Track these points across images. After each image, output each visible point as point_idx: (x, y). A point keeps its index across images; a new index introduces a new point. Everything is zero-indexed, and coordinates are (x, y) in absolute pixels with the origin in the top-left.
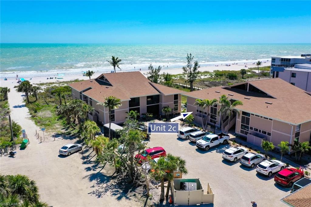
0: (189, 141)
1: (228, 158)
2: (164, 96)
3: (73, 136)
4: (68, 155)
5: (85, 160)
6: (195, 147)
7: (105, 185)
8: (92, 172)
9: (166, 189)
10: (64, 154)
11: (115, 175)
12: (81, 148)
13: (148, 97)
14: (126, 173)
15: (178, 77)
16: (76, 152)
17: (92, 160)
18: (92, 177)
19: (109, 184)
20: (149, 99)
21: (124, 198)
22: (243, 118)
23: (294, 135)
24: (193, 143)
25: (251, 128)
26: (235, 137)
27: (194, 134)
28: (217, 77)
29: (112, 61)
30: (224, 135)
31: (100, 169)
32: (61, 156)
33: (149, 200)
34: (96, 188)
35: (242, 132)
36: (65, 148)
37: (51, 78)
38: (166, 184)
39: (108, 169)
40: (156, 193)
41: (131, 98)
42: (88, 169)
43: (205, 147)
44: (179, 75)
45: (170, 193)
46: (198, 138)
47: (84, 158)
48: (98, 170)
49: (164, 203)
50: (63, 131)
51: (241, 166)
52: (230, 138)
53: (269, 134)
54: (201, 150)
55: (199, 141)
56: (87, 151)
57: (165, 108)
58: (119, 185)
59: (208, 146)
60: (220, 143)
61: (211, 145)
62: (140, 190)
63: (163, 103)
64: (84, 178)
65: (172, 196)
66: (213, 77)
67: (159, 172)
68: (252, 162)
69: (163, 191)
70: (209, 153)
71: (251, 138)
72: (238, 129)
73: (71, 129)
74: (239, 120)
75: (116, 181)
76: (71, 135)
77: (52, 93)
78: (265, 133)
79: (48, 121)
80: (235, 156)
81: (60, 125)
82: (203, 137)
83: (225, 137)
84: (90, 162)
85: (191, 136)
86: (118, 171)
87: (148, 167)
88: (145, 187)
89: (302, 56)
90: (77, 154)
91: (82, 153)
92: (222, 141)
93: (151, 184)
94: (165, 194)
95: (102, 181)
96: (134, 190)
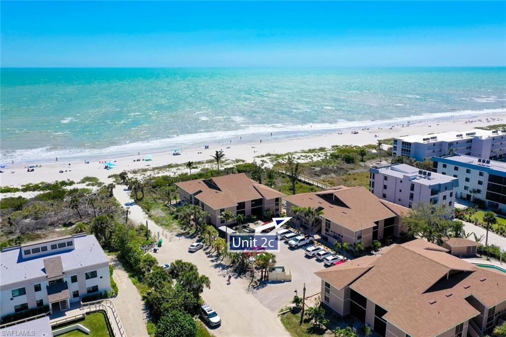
0: (284, 241)
1: (308, 254)
2: (266, 200)
3: (192, 235)
4: (195, 252)
5: (208, 255)
6: (288, 246)
7: (226, 271)
8: (215, 263)
9: (264, 273)
10: (192, 250)
11: (231, 265)
12: (203, 246)
13: (252, 201)
14: (238, 264)
15: (286, 159)
16: (200, 249)
17: (213, 255)
18: (216, 266)
19: (228, 270)
20: (253, 203)
21: (239, 278)
22: (326, 223)
23: (357, 238)
24: (286, 243)
25: (332, 231)
26: (320, 238)
27: (288, 235)
28: (332, 158)
29: (215, 156)
30: (311, 237)
31: (220, 261)
32: (191, 252)
33: (254, 279)
34: (221, 273)
35: (326, 234)
36: (193, 246)
37: (138, 160)
38: (264, 270)
39: (226, 261)
40: (258, 275)
41: (238, 203)
42: (213, 261)
43: (294, 246)
44: (287, 154)
45: (267, 275)
46: (290, 239)
47: (207, 253)
48: (219, 262)
49: (263, 280)
50: (183, 231)
51: (316, 260)
52: (316, 238)
53: (342, 237)
54: (292, 248)
55: (291, 241)
56: (207, 248)
57: (267, 211)
58: (235, 271)
59: (297, 245)
60: (307, 243)
61: (299, 244)
62: (248, 273)
63: (266, 206)
64: (211, 266)
65: (268, 276)
66: (328, 158)
67: (260, 261)
68: (322, 257)
69: (262, 273)
70: (297, 250)
71: (330, 239)
72: (323, 232)
73: (188, 229)
74: (324, 224)
75: (232, 268)
76: (190, 235)
77: (154, 187)
78: (339, 235)
79: (165, 221)
80: (313, 253)
81: (177, 225)
82: (294, 238)
83: (311, 238)
84: (212, 257)
85: (286, 237)
86: (233, 262)
87: (254, 259)
88: (252, 271)
89: (424, 140)
90: (201, 250)
91: (204, 250)
92: (308, 241)
93: (255, 270)
94: (264, 275)
95: (224, 268)
96: (244, 274)
